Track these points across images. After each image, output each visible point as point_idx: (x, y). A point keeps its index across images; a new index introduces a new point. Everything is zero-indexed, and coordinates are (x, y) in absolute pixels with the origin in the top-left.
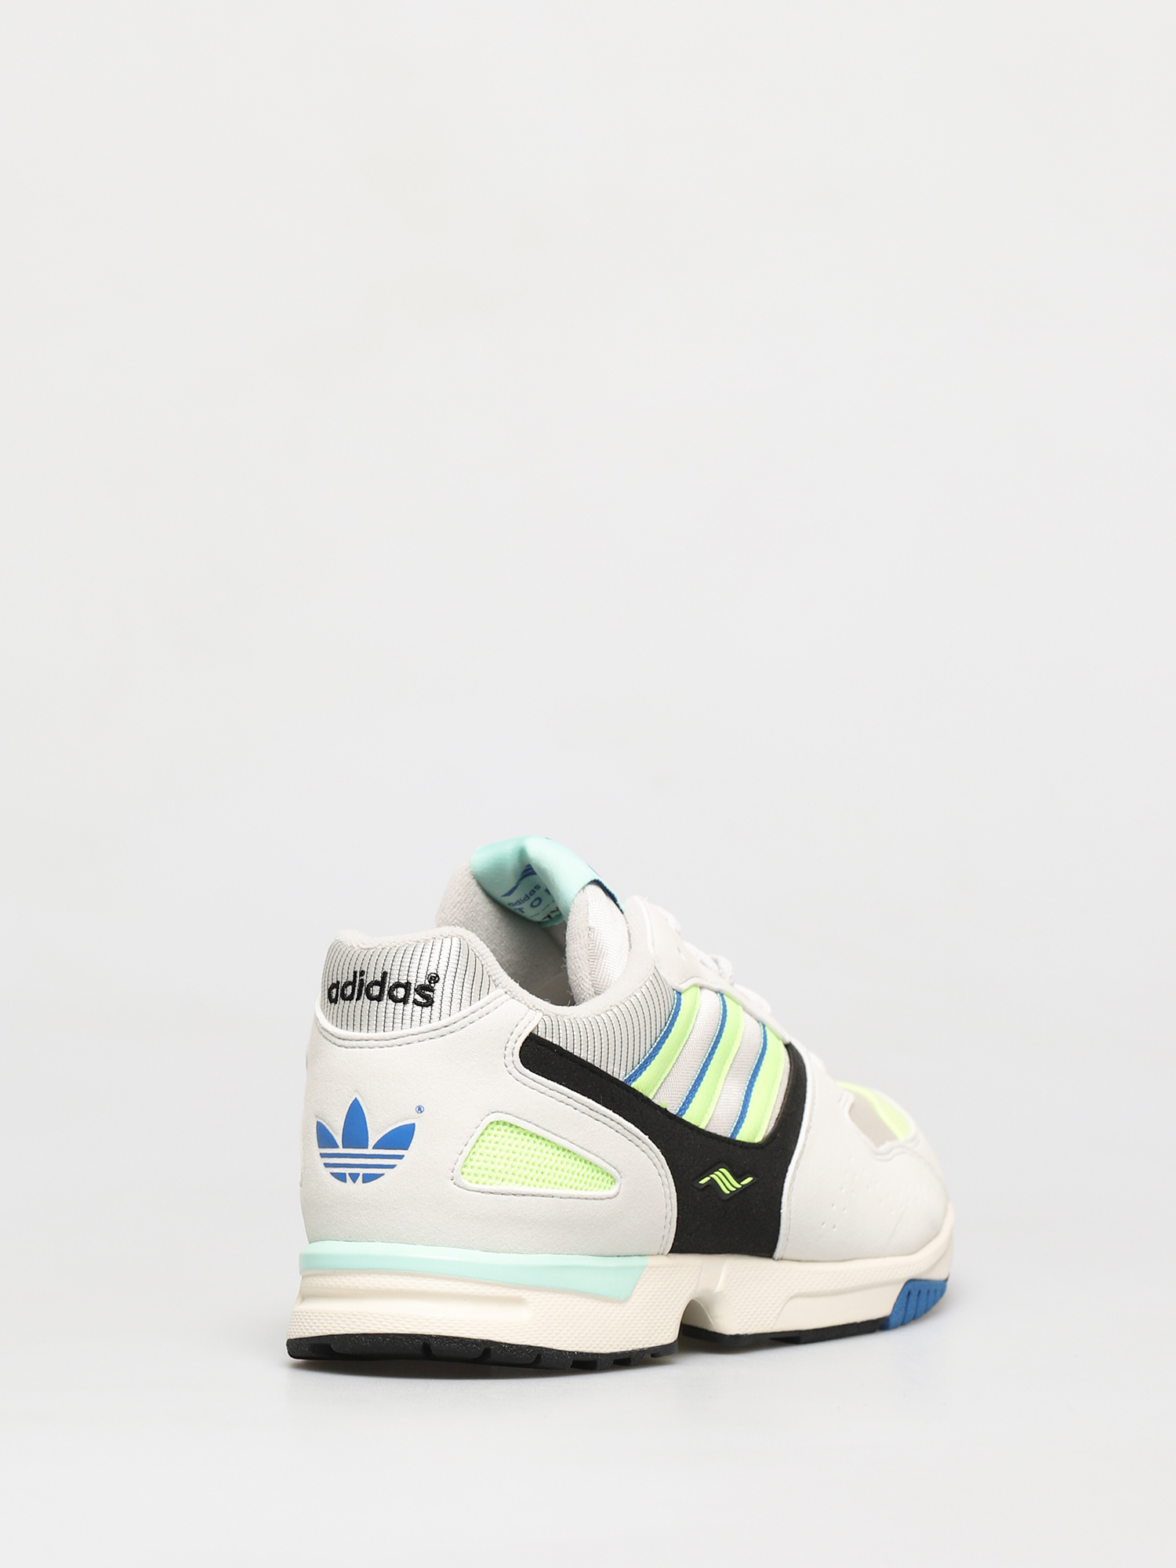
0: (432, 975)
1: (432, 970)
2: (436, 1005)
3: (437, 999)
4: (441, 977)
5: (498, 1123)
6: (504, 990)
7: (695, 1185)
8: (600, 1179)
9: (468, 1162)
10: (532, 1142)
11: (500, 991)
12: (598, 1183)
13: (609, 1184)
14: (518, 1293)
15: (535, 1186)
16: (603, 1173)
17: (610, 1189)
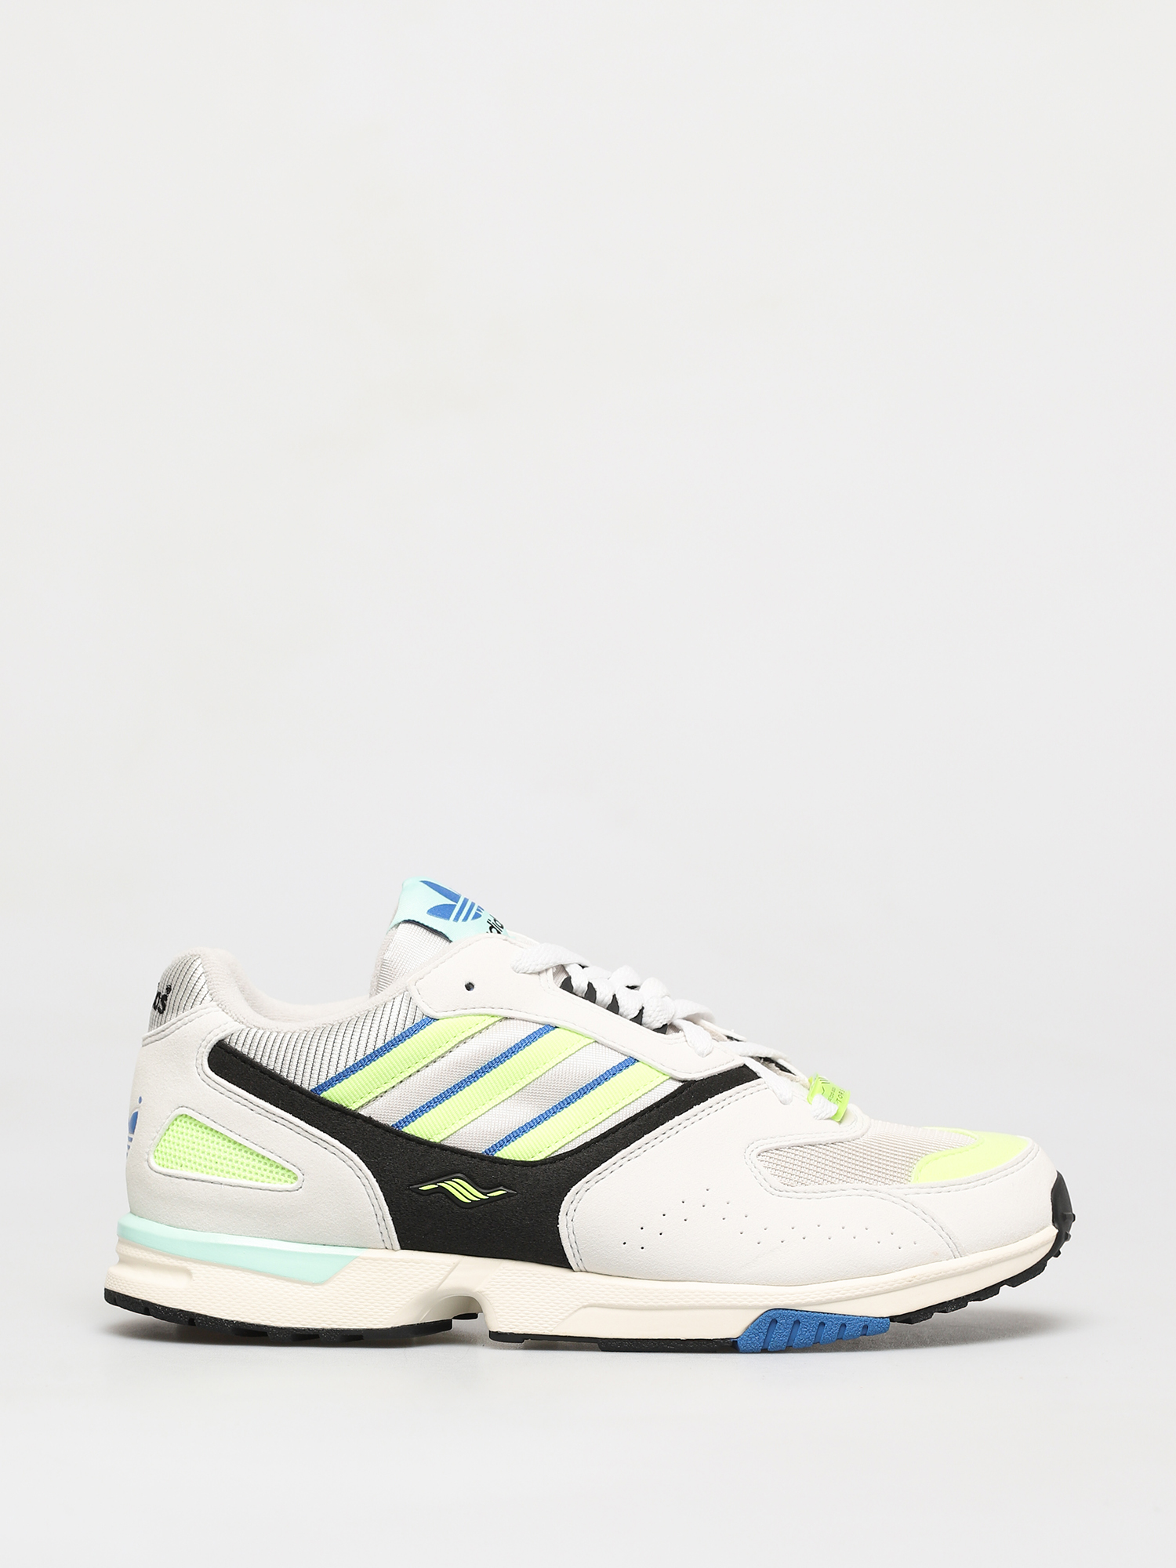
0: (169, 986)
3: (167, 1008)
4: (173, 988)
5: (186, 1116)
6: (218, 1003)
7: (413, 1190)
8: (280, 1174)
9: (159, 1148)
10: (211, 1135)
11: (214, 1003)
12: (277, 1177)
13: (291, 1179)
14: (185, 1264)
15: (208, 1173)
16: (283, 1168)
17: (292, 1183)
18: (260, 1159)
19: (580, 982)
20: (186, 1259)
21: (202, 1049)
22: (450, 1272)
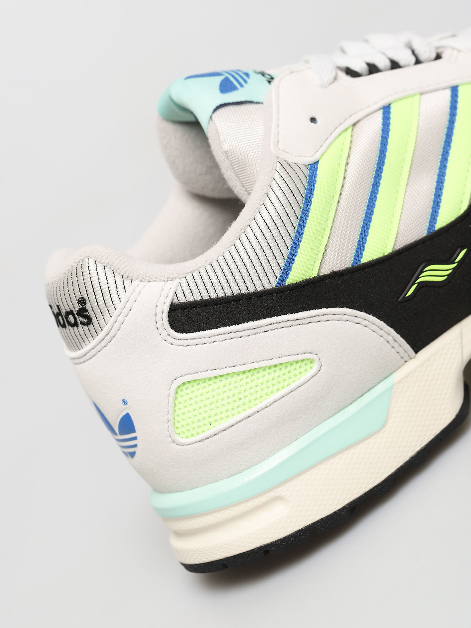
0: (80, 299)
1: (79, 295)
2: (94, 320)
3: (93, 316)
4: (85, 297)
5: (184, 384)
6: (139, 279)
7: (402, 302)
8: (298, 368)
9: (177, 425)
10: (218, 382)
11: (136, 283)
12: (297, 372)
13: (309, 365)
14: (271, 495)
15: (239, 412)
16: (297, 362)
17: (311, 368)
18: (273, 369)
19: (359, 66)
20: (270, 490)
21: (160, 323)
22: (462, 342)
